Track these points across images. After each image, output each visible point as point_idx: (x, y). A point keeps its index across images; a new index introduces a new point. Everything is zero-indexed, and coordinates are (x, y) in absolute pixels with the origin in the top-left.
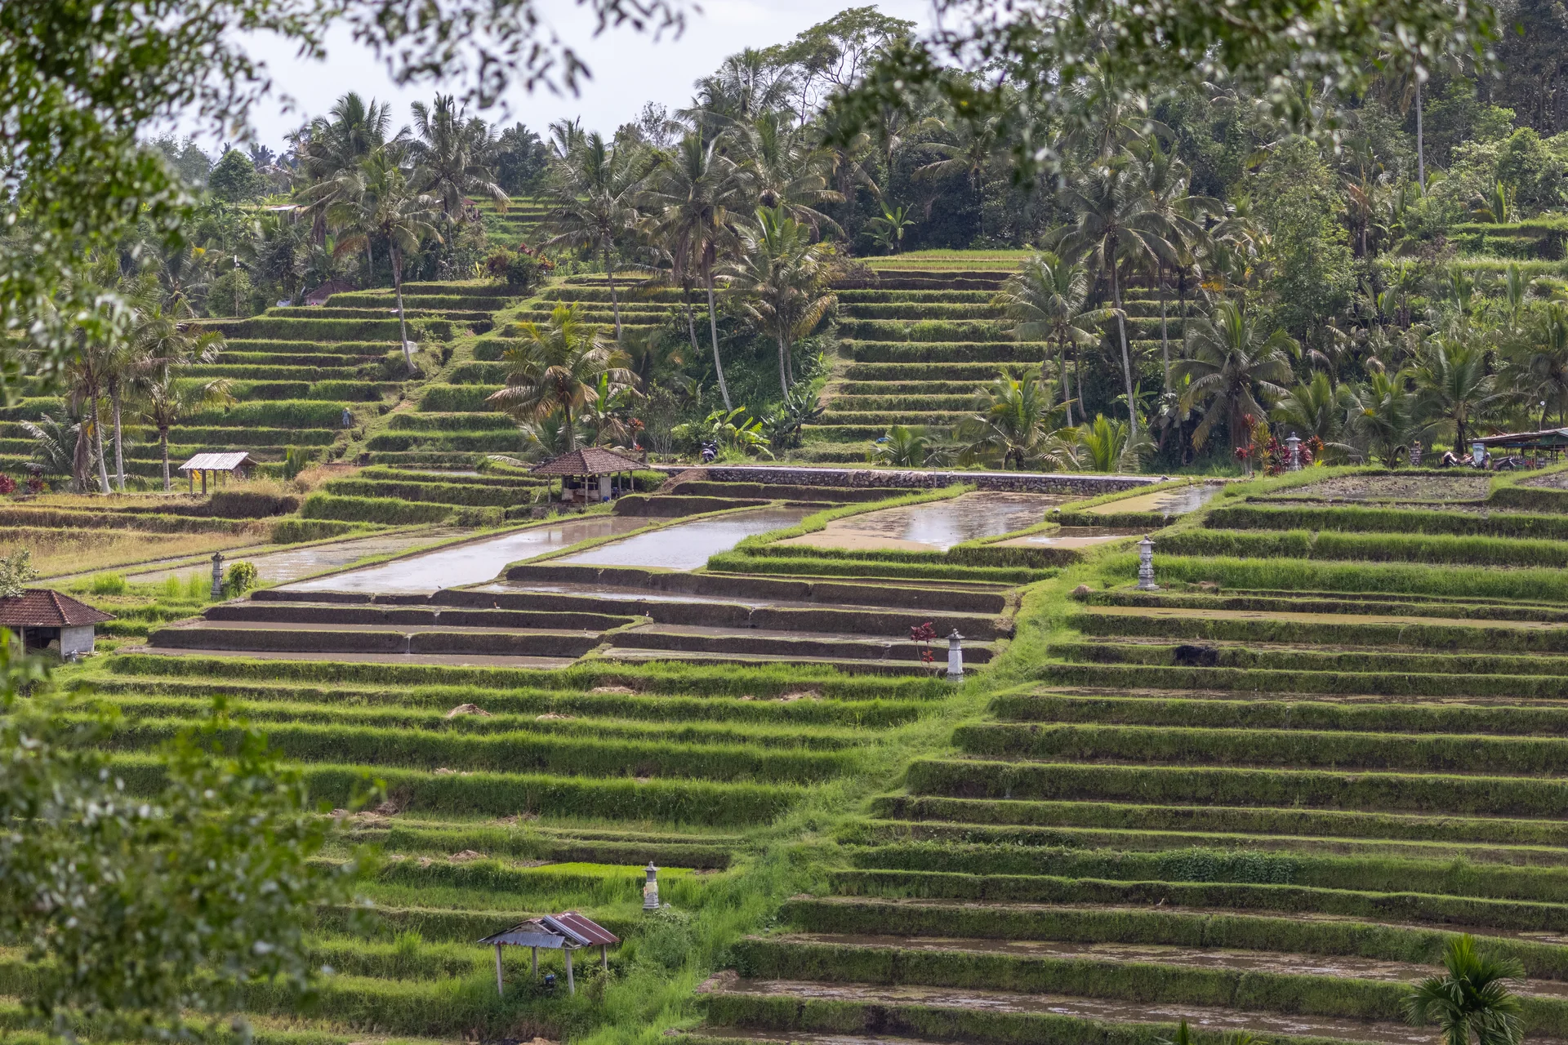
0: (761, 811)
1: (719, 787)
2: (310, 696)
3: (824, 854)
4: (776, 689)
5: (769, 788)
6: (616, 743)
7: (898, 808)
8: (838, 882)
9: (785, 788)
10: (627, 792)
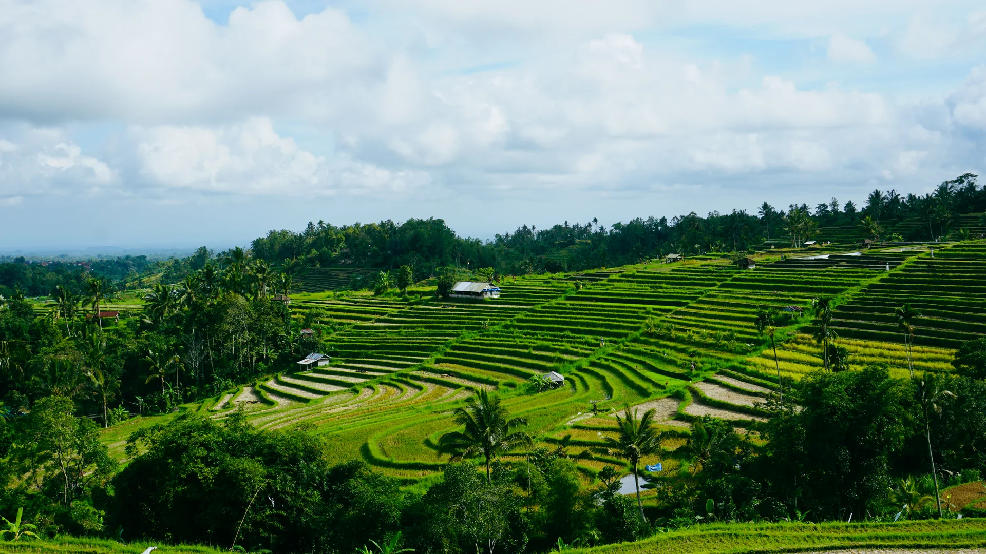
0: (841, 291)
1: (835, 287)
2: (777, 274)
3: (848, 298)
4: (857, 272)
5: (843, 287)
6: (823, 280)
7: (864, 291)
8: (849, 303)
9: (846, 287)
10: (821, 288)
